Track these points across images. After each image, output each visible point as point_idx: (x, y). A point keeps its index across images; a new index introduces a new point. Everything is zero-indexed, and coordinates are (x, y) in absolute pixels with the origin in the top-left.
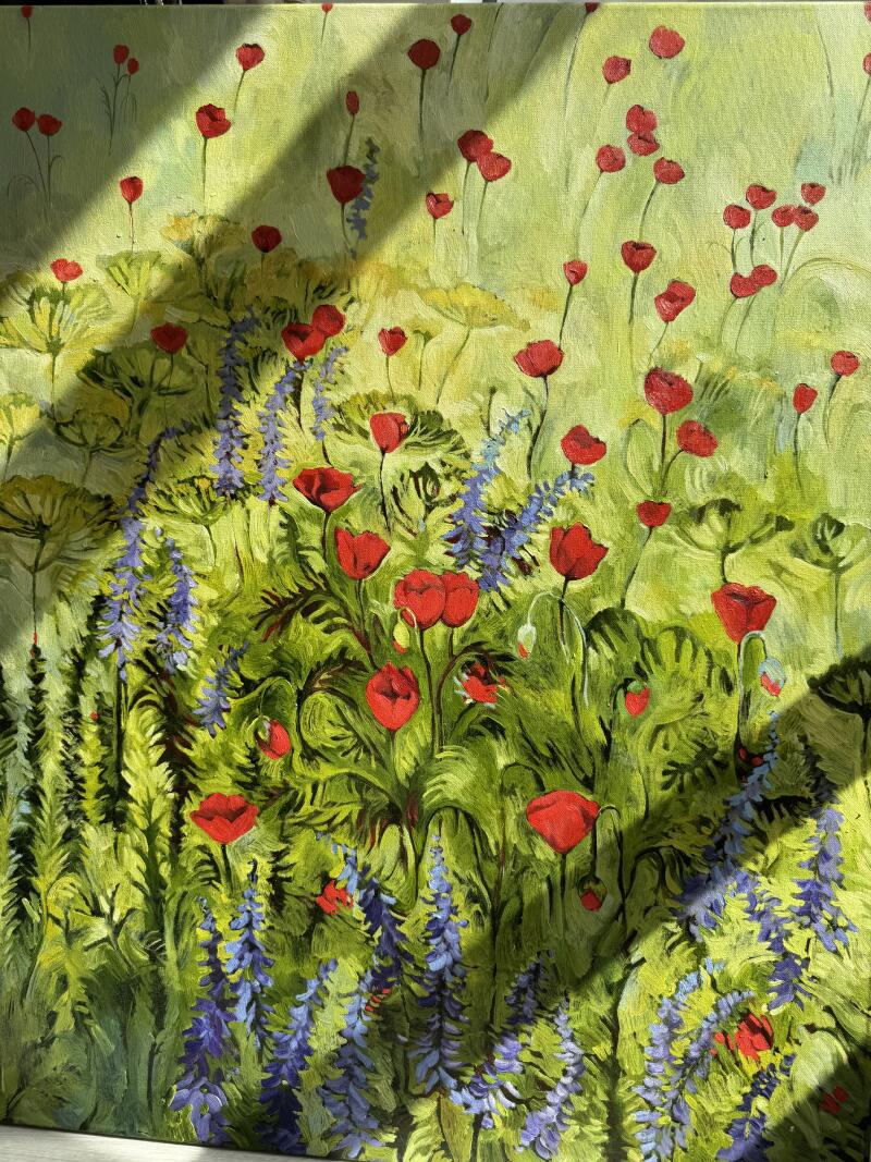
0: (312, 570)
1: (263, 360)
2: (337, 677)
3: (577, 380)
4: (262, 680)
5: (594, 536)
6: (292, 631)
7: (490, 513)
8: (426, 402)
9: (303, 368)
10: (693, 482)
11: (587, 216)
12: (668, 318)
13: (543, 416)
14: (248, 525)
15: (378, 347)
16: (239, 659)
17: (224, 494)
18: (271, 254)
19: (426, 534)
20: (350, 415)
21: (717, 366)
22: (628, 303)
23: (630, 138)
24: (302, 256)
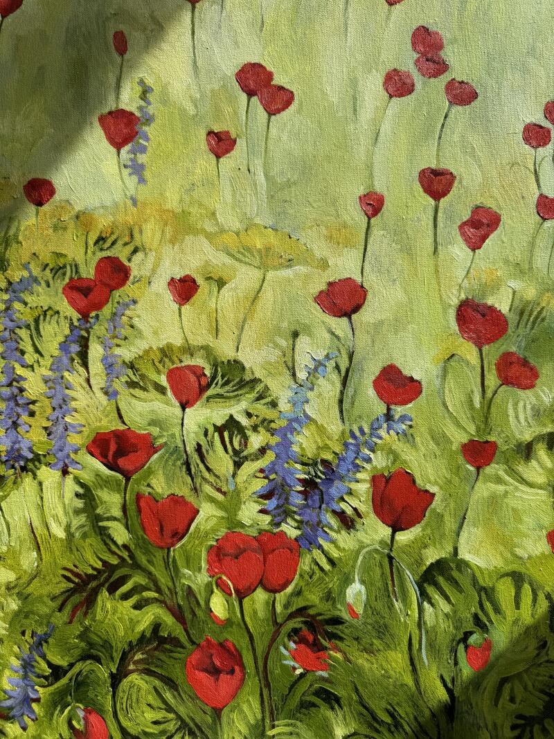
0: (115, 543)
1: (44, 320)
2: (152, 657)
3: (383, 317)
4: (71, 665)
5: (419, 482)
6: (99, 610)
7: (303, 464)
8: (226, 351)
9: (88, 325)
10: (517, 417)
11: (379, 145)
12: (475, 245)
13: (351, 356)
14: (42, 498)
15: (168, 296)
16: (44, 644)
17: (13, 467)
18: (46, 208)
19: (237, 492)
20: (144, 371)
21: (531, 293)
22: (431, 232)
23: (418, 61)
24: (78, 208)
